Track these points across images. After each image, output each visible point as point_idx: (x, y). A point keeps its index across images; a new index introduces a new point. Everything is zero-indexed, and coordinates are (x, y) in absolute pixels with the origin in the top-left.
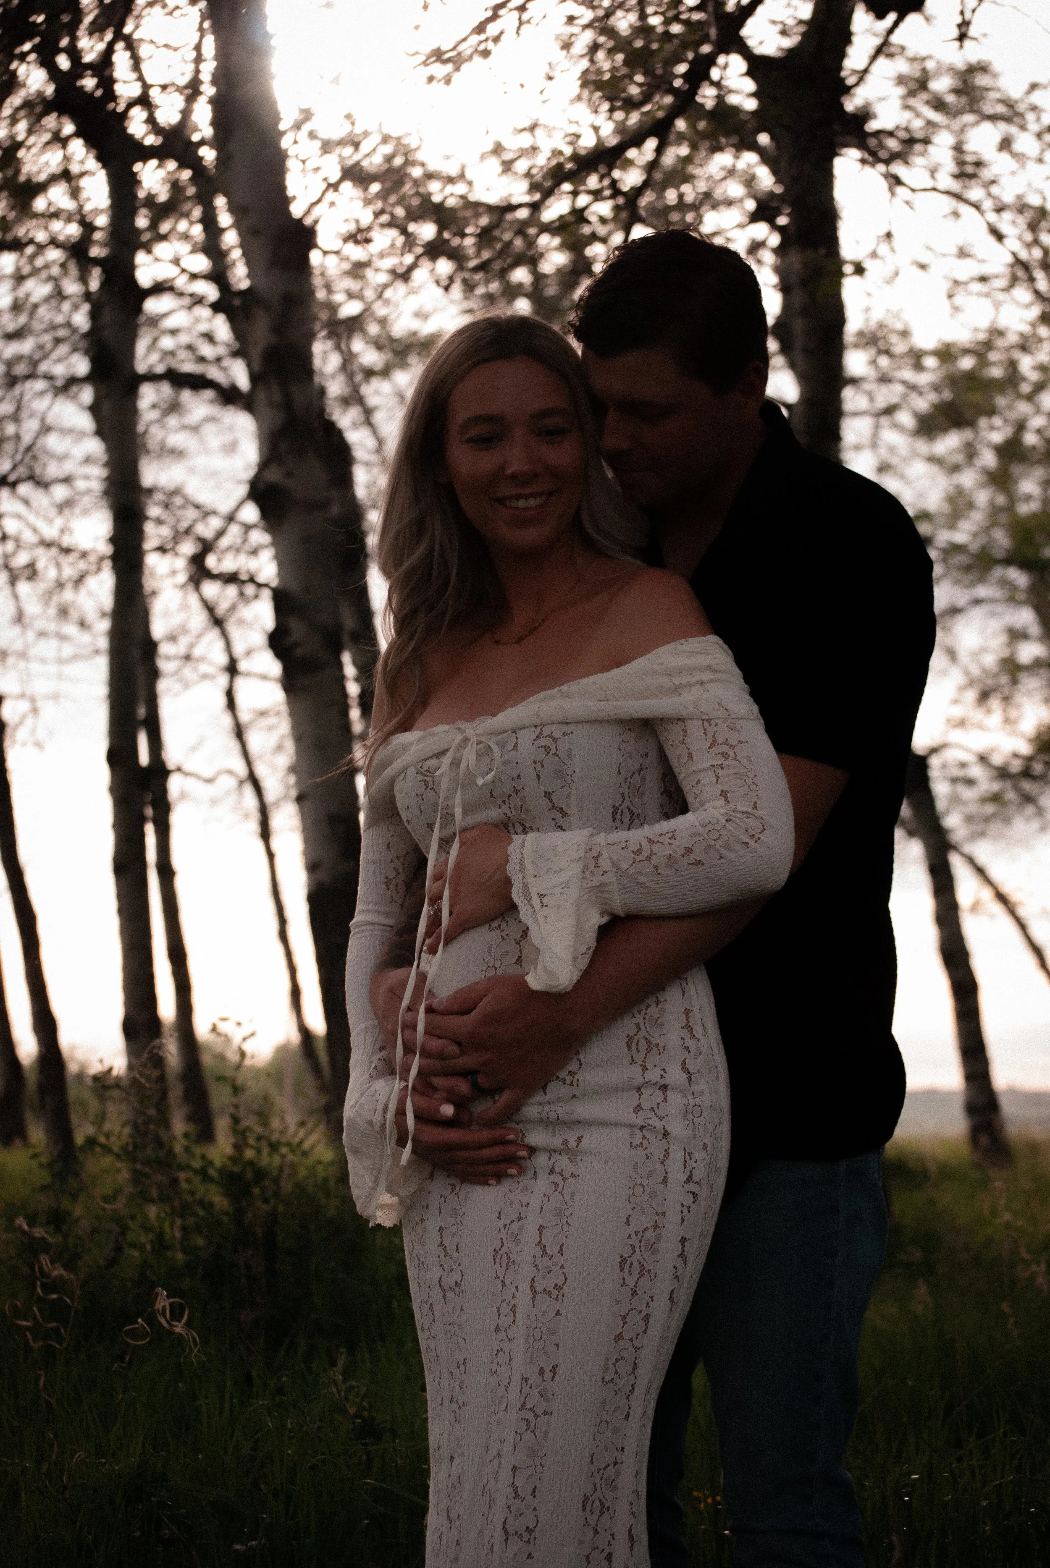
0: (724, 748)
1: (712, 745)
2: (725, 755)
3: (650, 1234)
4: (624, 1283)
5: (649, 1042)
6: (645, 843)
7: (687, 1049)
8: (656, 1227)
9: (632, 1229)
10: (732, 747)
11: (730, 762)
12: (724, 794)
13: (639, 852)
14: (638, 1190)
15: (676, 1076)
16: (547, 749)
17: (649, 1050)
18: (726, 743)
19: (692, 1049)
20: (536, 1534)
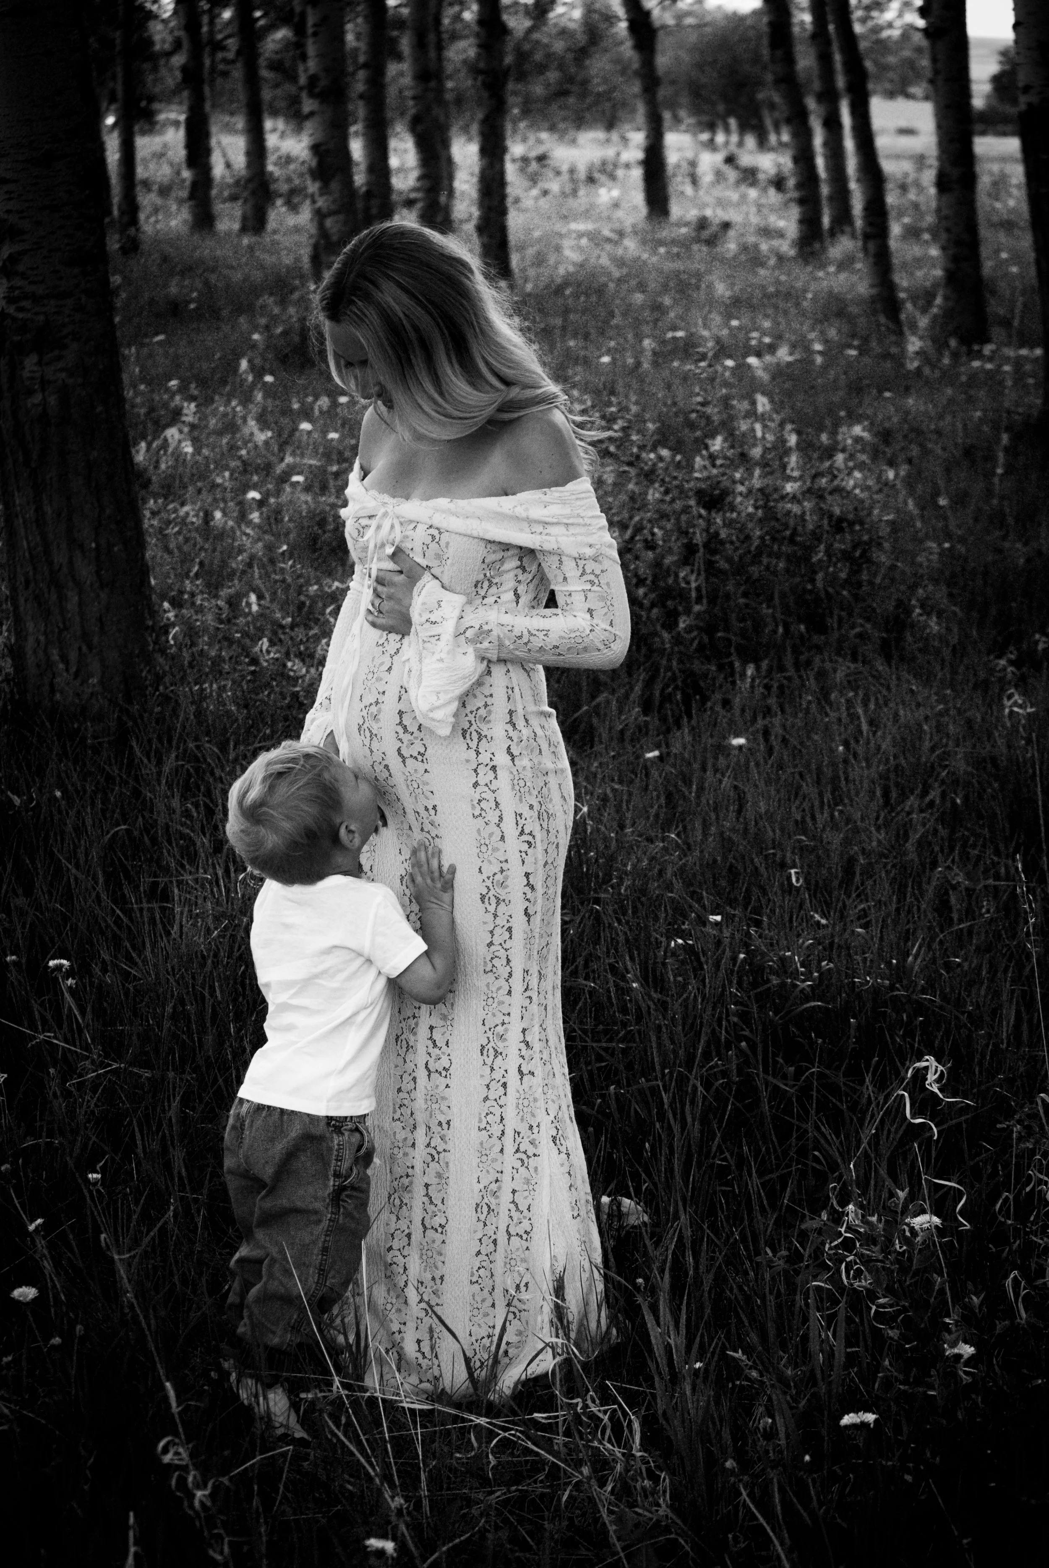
0: (592, 577)
1: (582, 575)
2: (592, 583)
3: (499, 877)
4: (487, 911)
5: (479, 734)
6: (526, 633)
7: (510, 738)
8: (502, 871)
9: (484, 876)
10: (597, 576)
11: (595, 588)
12: (590, 611)
13: (520, 637)
14: (484, 849)
15: (502, 759)
16: (433, 537)
17: (480, 740)
18: (593, 573)
19: (515, 739)
20: (451, 1071)
